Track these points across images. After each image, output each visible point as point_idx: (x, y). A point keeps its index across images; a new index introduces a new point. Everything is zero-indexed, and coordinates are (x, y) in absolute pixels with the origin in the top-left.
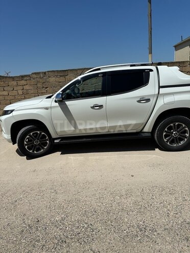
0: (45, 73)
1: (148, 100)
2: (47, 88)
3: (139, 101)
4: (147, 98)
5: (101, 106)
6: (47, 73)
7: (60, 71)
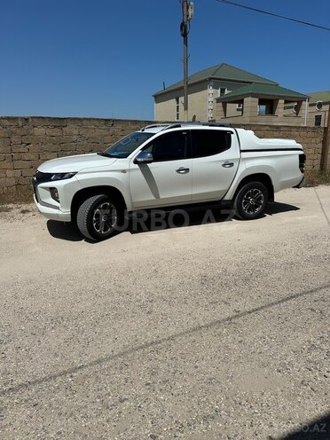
0: (27, 119)
1: (232, 165)
2: (28, 144)
3: (224, 165)
4: (230, 162)
5: (187, 170)
6: (30, 120)
7: (54, 118)
